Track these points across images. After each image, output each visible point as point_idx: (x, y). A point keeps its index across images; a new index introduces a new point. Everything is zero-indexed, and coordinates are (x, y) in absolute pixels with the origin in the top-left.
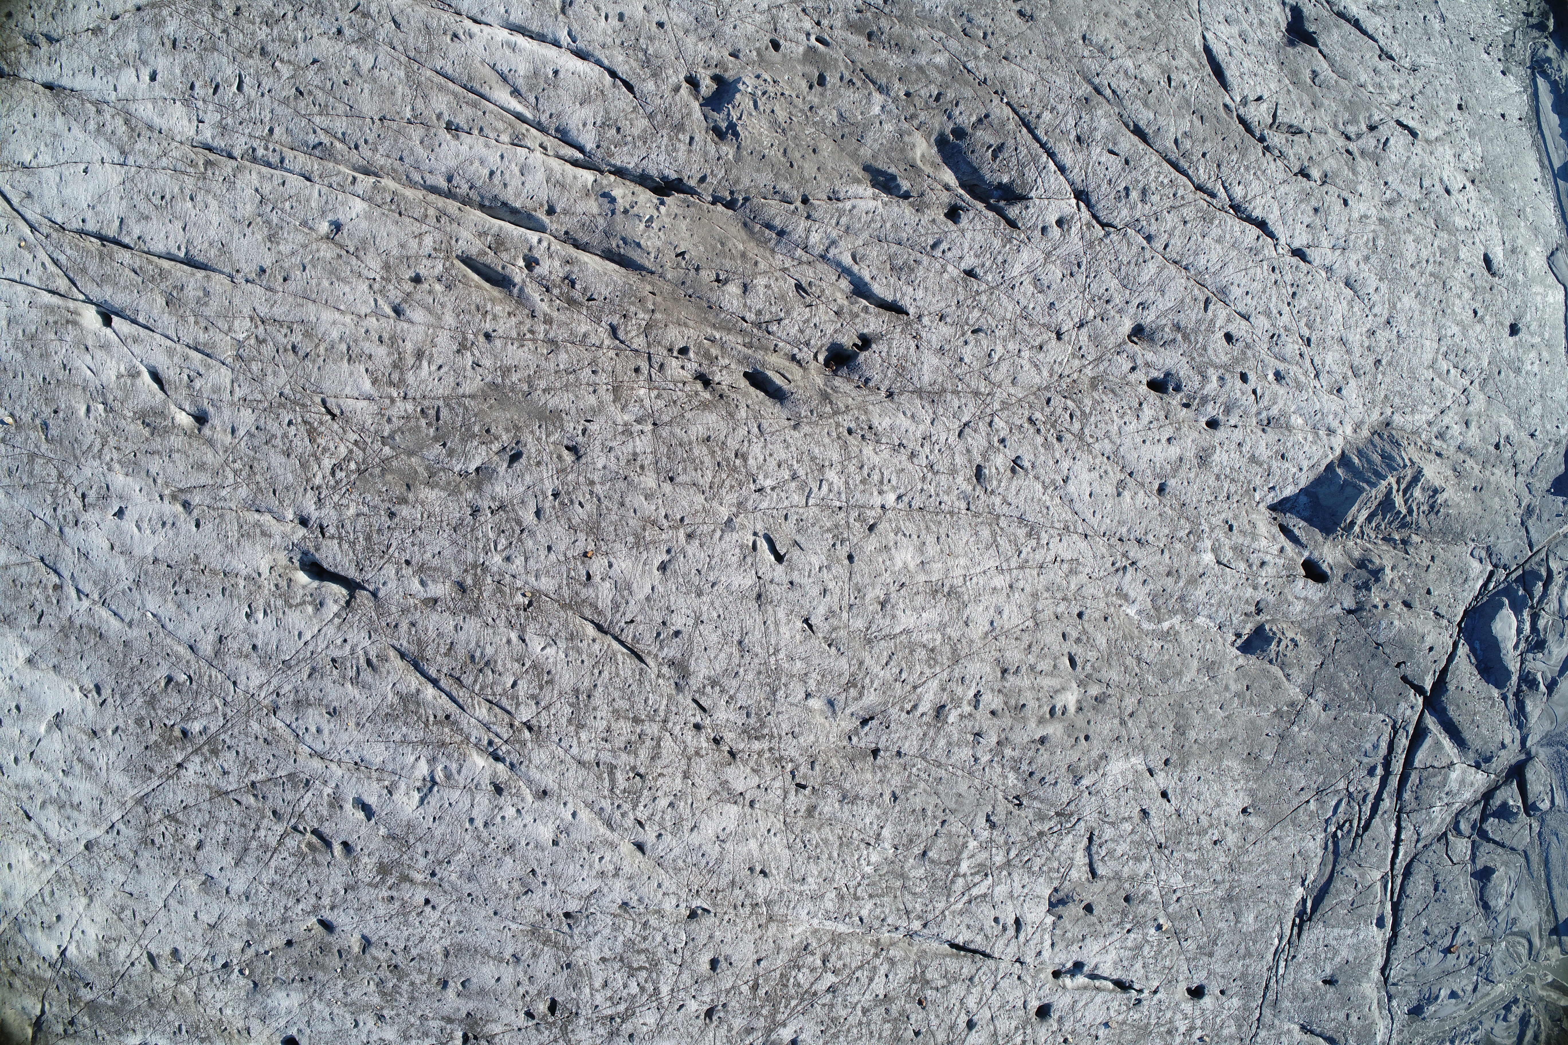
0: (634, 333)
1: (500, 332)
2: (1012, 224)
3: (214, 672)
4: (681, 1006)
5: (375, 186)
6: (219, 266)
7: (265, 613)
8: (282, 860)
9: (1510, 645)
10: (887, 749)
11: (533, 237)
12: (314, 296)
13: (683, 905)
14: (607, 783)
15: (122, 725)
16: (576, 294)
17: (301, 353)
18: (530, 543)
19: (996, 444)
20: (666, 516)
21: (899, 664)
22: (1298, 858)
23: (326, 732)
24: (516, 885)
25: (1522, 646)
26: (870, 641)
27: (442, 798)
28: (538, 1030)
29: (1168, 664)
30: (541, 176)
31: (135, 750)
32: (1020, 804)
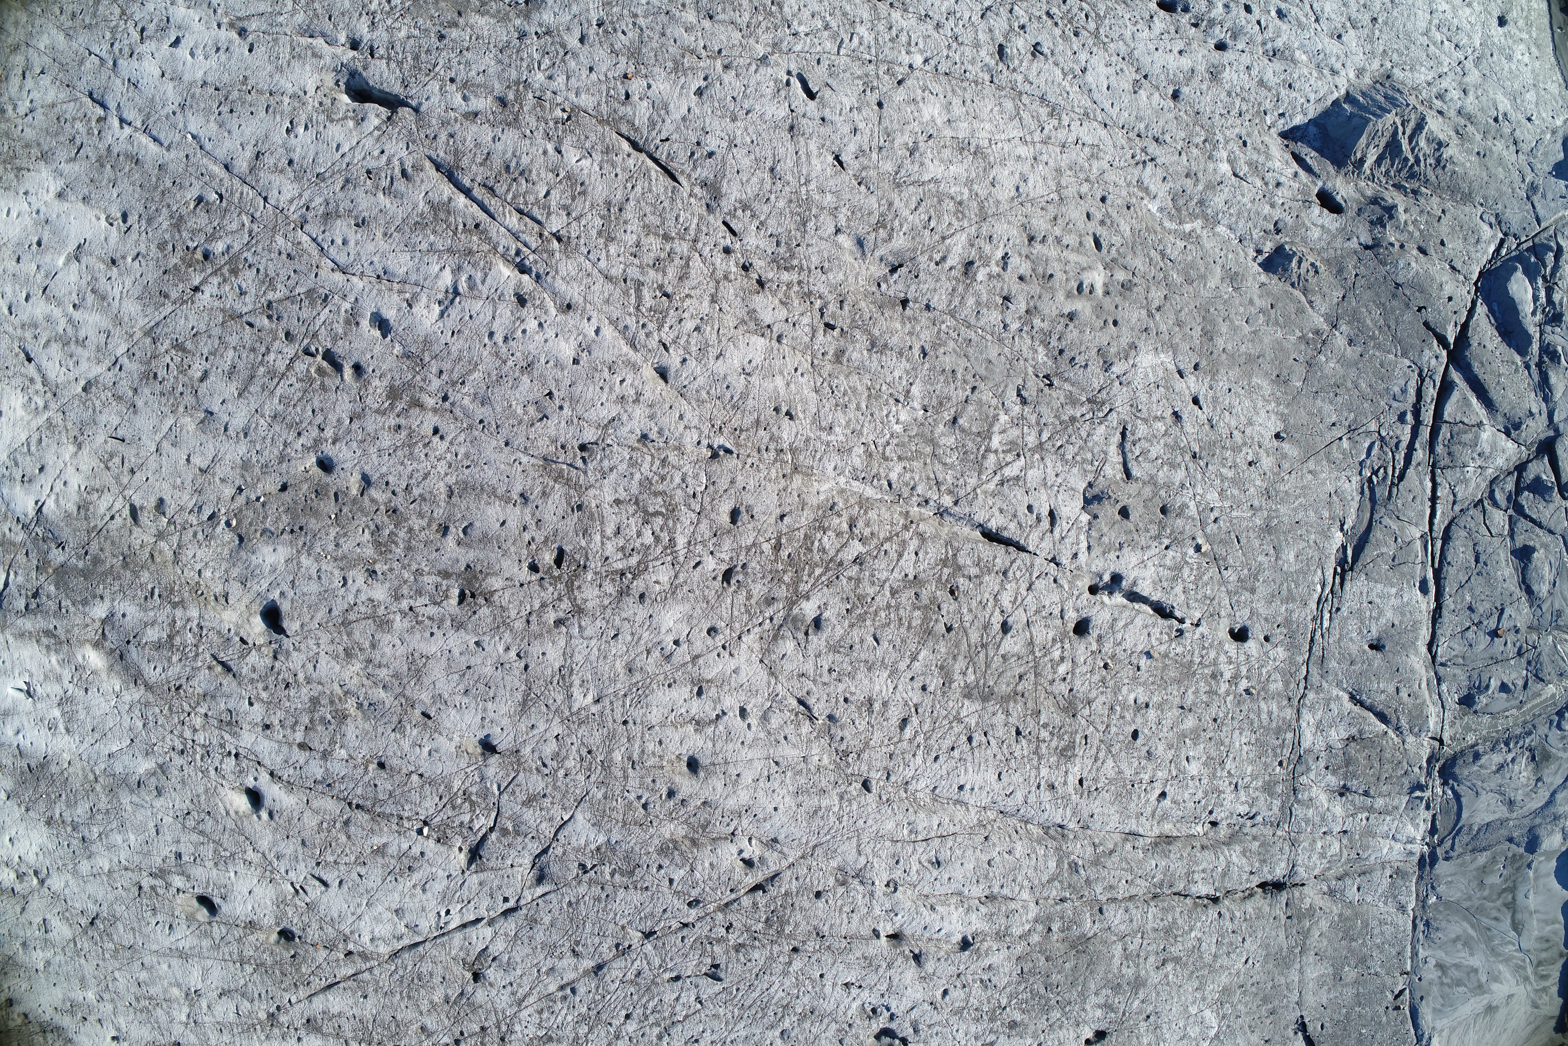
3: (246, 189)
4: (698, 564)
7: (306, 128)
8: (290, 387)
9: (1528, 310)
10: (916, 301)
13: (705, 442)
14: (633, 299)
15: (143, 251)
18: (572, 64)
19: (1017, 29)
20: (705, 47)
21: (927, 212)
22: (1335, 498)
23: (352, 243)
24: (531, 409)
25: (1539, 317)
26: (898, 185)
27: (463, 310)
28: (541, 586)
29: (1192, 265)
31: (152, 275)
32: (1051, 385)
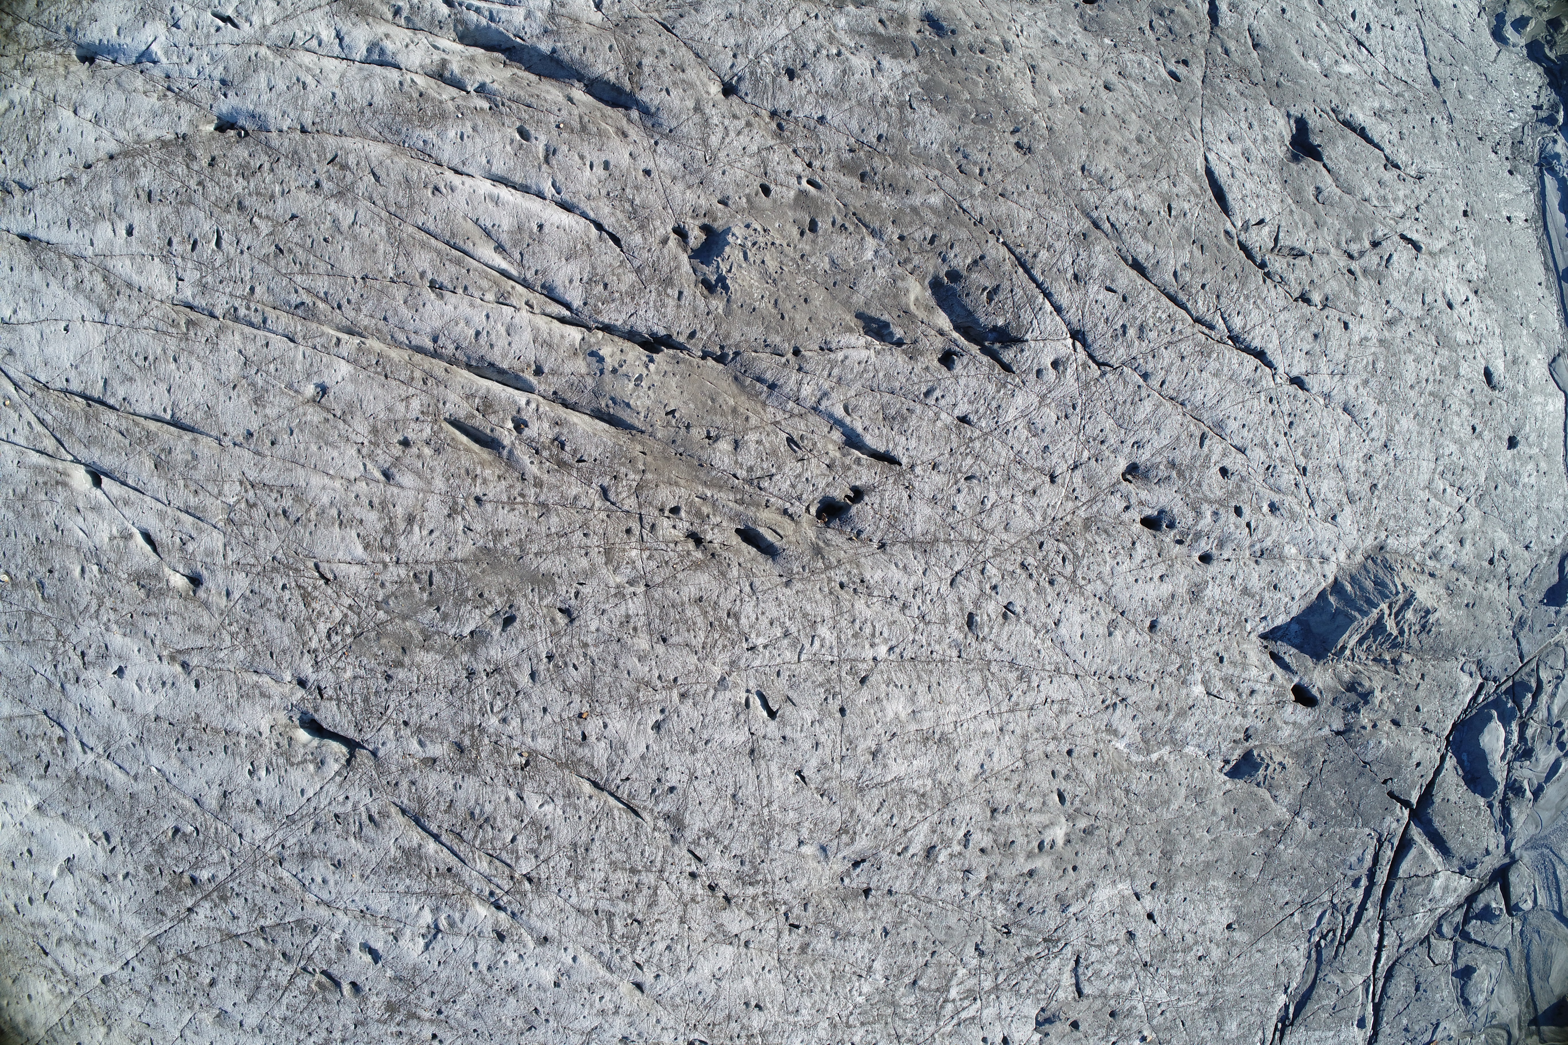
0: (624, 495)
1: (491, 496)
2: (1007, 368)
3: (219, 825)
5: (359, 348)
6: (206, 429)
7: (268, 771)
8: (294, 998)
9: (1497, 757)
10: (878, 889)
11: (521, 398)
12: (302, 461)
13: (681, 1039)
14: (605, 929)
15: (132, 871)
16: (566, 456)
17: (292, 518)
18: (525, 705)
19: (988, 591)
20: (660, 677)
21: (890, 810)
22: (1281, 968)
23: (331, 883)
24: (520, 1023)
25: (1510, 755)
27: (446, 944)
29: (1156, 794)
30: (527, 336)
31: (147, 895)
32: (1009, 933)
